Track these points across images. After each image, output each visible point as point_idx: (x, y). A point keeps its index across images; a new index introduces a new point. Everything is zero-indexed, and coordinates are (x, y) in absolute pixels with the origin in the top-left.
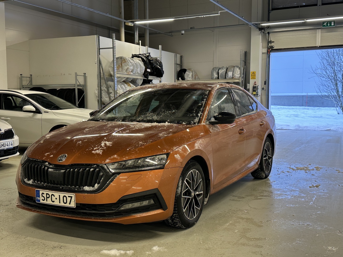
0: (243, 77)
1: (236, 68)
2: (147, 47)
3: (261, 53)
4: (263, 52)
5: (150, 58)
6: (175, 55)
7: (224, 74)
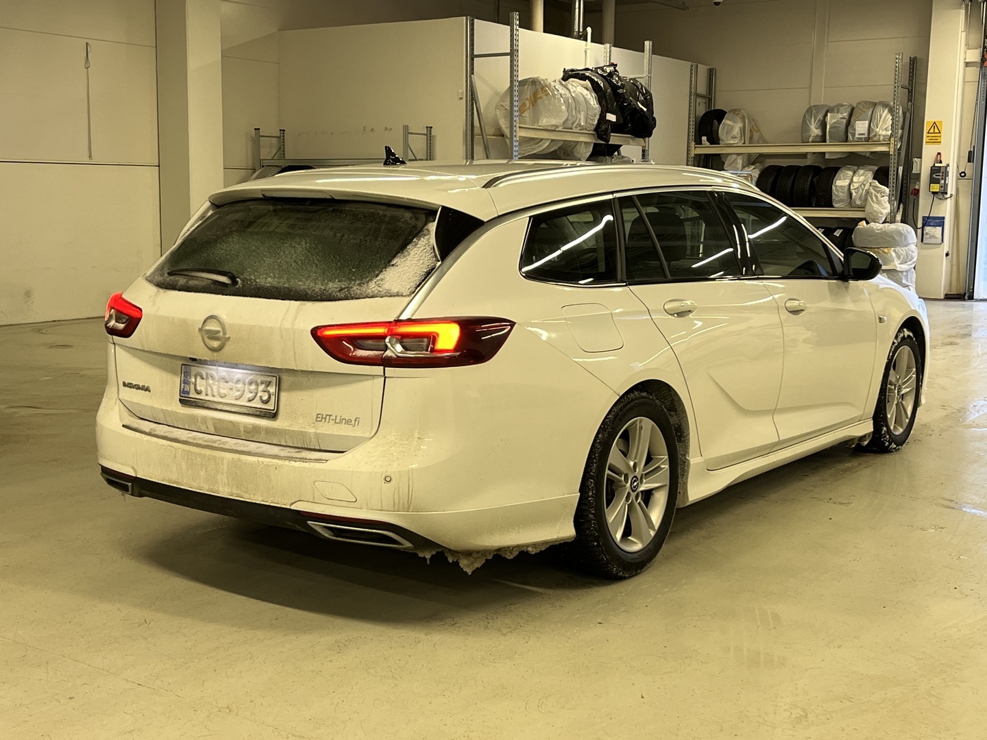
0: (902, 136)
1: (879, 109)
2: (608, 45)
3: (962, 64)
4: (967, 61)
5: (616, 80)
6: (692, 66)
7: (843, 126)
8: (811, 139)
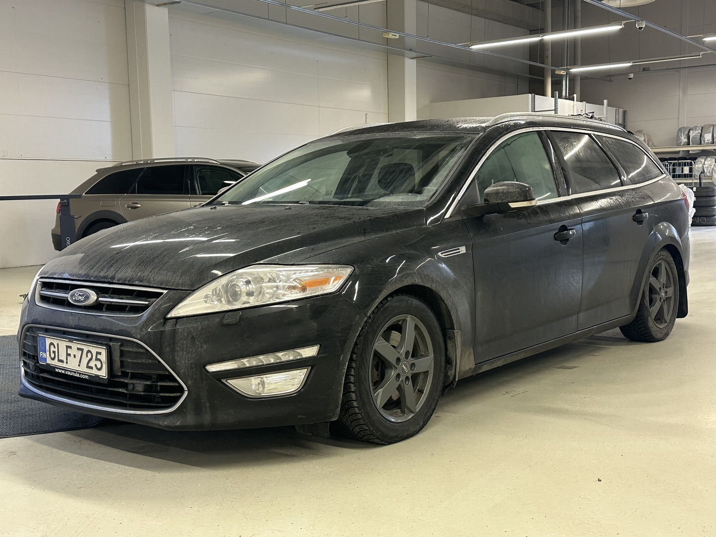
2: (585, 102)
6: (616, 110)
7: (699, 137)
8: (682, 144)
